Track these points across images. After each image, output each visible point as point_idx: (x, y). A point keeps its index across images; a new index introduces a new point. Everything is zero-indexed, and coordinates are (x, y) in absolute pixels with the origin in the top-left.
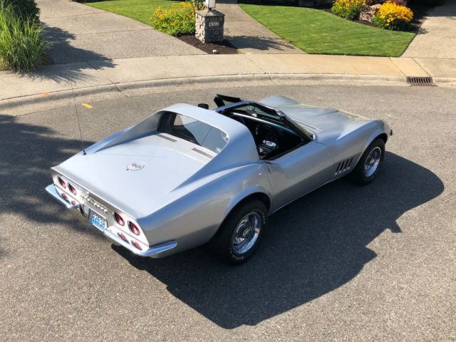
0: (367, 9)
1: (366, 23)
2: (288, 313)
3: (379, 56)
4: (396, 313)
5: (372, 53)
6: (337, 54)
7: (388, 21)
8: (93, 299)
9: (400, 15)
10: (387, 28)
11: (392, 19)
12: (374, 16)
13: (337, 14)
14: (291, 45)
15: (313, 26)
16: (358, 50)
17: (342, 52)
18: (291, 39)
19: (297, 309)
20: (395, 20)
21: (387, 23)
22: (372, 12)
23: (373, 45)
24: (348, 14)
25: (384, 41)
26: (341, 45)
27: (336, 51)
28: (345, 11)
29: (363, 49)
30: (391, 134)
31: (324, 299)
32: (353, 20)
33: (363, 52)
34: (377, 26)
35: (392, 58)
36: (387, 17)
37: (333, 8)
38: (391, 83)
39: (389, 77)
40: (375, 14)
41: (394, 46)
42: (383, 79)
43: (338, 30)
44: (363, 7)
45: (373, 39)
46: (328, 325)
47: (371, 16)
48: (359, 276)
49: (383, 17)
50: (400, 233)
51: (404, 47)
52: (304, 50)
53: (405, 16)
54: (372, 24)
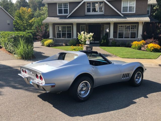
0: (144, 46)
1: (144, 50)
2: (97, 114)
3: (148, 59)
4: (141, 118)
5: (146, 58)
6: (132, 58)
7: (151, 49)
8: (25, 107)
9: (155, 47)
10: (151, 51)
11: (153, 49)
12: (146, 48)
13: (133, 48)
14: (116, 56)
15: (124, 51)
16: (140, 57)
17: (134, 58)
18: (116, 54)
19: (100, 114)
20: (154, 49)
21: (151, 50)
22: (146, 47)
23: (146, 56)
24: (137, 48)
25: (150, 55)
26: (134, 56)
27: (132, 57)
28: (136, 47)
29: (142, 57)
30: (146, 69)
31: (112, 112)
32: (139, 50)
33: (142, 58)
34: (148, 51)
35: (153, 59)
36: (151, 48)
37: (132, 47)
38: (153, 66)
39: (152, 64)
40: (147, 47)
41: (154, 56)
42: (149, 65)
43: (133, 52)
44: (142, 45)
45: (146, 54)
46: (112, 119)
47: (145, 48)
48: (128, 107)
49: (149, 48)
50: (148, 98)
51: (158, 56)
52: (120, 57)
53: (157, 47)
54: (146, 51)
